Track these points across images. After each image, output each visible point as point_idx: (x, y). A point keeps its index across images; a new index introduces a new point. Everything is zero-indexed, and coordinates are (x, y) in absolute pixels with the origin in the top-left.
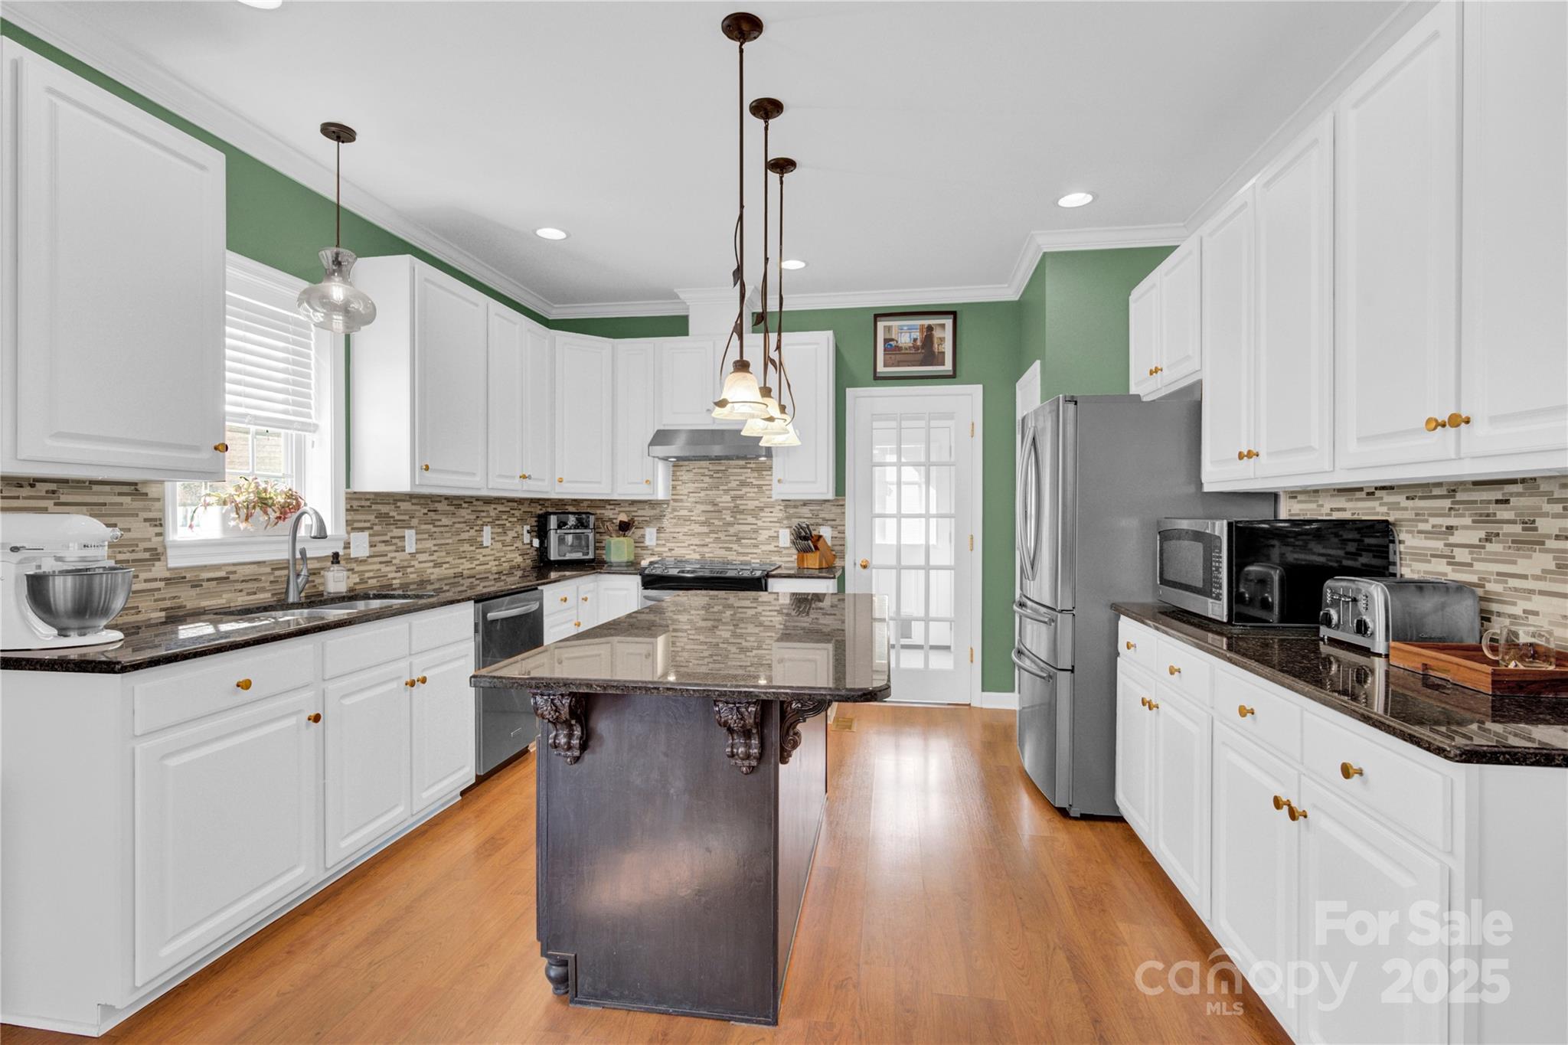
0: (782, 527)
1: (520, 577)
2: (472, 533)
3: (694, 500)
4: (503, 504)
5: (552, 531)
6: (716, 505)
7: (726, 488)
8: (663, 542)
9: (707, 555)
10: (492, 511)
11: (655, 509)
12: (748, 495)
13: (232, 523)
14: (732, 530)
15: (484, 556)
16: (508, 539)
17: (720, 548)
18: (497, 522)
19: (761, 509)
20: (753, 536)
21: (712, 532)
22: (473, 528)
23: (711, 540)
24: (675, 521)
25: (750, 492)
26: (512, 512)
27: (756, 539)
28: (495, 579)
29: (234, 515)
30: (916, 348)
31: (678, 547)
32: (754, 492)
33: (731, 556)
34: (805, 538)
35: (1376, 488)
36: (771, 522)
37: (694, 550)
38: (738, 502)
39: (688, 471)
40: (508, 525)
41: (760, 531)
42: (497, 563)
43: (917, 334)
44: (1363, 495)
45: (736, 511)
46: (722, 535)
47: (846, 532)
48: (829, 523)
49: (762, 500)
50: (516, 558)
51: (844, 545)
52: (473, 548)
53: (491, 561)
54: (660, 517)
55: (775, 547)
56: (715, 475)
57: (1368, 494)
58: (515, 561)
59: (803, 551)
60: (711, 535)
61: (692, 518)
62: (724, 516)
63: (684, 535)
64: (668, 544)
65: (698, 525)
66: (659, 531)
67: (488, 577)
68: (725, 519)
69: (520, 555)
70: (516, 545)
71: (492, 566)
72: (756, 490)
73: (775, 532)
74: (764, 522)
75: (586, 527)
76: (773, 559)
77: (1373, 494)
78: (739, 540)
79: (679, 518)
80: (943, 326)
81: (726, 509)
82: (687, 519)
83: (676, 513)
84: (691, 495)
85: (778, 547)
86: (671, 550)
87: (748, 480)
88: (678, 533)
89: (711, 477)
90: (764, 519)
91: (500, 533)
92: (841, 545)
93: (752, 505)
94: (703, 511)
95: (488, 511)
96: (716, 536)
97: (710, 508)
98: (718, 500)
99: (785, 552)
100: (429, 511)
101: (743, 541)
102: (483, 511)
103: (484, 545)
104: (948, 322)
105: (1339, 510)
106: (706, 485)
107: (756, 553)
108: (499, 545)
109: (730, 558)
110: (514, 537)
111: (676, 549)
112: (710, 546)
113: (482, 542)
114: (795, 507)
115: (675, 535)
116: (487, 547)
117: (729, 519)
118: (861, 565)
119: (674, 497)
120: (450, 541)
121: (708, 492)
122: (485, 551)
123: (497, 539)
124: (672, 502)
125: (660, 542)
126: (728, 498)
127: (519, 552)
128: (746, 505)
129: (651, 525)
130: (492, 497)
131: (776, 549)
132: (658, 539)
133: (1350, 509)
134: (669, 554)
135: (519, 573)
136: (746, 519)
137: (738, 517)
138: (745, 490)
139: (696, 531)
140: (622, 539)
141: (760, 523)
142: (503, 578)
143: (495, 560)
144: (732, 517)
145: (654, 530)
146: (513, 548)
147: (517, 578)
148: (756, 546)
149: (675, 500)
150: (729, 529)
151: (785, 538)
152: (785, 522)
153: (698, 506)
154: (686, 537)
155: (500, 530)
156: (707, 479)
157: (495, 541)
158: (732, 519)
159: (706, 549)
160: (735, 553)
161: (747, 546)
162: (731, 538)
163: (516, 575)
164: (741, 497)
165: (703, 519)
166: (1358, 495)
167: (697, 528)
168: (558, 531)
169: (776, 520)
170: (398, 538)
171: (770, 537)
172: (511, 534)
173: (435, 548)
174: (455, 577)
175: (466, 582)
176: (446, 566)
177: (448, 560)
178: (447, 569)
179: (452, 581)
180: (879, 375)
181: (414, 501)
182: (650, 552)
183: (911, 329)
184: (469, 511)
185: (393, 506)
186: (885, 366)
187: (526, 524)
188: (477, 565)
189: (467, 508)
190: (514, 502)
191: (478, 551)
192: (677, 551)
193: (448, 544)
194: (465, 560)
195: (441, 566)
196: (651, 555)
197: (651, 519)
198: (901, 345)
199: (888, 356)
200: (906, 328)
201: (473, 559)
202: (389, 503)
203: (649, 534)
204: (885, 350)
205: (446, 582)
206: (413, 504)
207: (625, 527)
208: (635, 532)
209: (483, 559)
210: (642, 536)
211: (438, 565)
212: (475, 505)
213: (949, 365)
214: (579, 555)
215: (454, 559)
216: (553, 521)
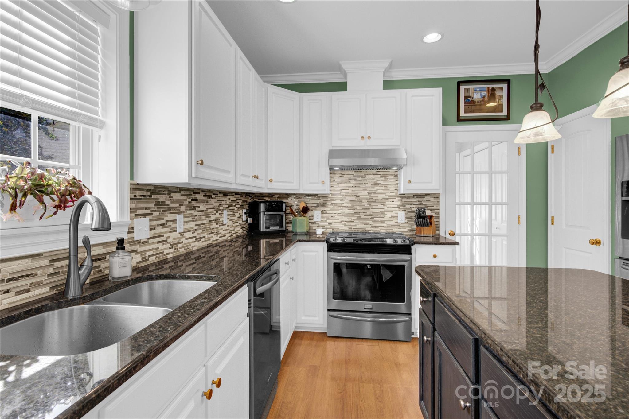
0: (399, 211)
1: (241, 242)
2: (218, 215)
3: (344, 194)
4: (233, 196)
5: (261, 213)
6: (358, 197)
7: (364, 186)
8: (325, 219)
9: (353, 227)
10: (228, 200)
11: (320, 199)
12: (378, 191)
14: (368, 212)
15: (223, 231)
16: (235, 218)
17: (361, 223)
18: (231, 208)
19: (387, 199)
20: (382, 216)
21: (356, 213)
22: (218, 212)
23: (355, 218)
24: (332, 206)
25: (380, 189)
26: (238, 201)
27: (384, 218)
28: (229, 245)
30: (484, 101)
31: (334, 222)
32: (382, 189)
33: (368, 228)
34: (423, 217)
36: (392, 207)
37: (345, 224)
38: (372, 195)
39: (340, 176)
40: (236, 209)
41: (386, 213)
42: (230, 235)
43: (485, 93)
45: (371, 201)
46: (362, 215)
47: (440, 213)
48: (429, 208)
49: (387, 194)
50: (239, 230)
51: (439, 222)
52: (218, 226)
53: (227, 233)
54: (323, 205)
55: (396, 222)
56: (357, 179)
58: (239, 232)
59: (419, 225)
60: (356, 215)
61: (343, 205)
62: (363, 204)
63: (338, 215)
64: (328, 221)
65: (347, 209)
66: (323, 212)
67: (226, 245)
68: (364, 205)
69: (241, 228)
70: (239, 222)
71: (228, 237)
72: (383, 188)
73: (395, 213)
74: (388, 207)
75: (282, 211)
76: (395, 230)
78: (372, 218)
79: (335, 204)
81: (365, 199)
82: (340, 206)
83: (333, 202)
84: (343, 191)
85: (397, 222)
86: (330, 224)
87: (378, 182)
88: (335, 214)
89: (355, 180)
90: (388, 206)
91: (232, 215)
92: (437, 221)
93: (381, 197)
94: (350, 201)
95: (226, 201)
96: (358, 215)
97: (354, 199)
98: (360, 194)
99: (401, 225)
100: (192, 200)
101: (375, 219)
102: (223, 201)
103: (224, 223)
104: (505, 86)
106: (352, 185)
107: (384, 226)
108: (231, 223)
109: (367, 229)
110: (238, 217)
111: (333, 223)
112: (354, 222)
113: (222, 221)
114: (408, 198)
115: (333, 215)
116: (226, 224)
117: (366, 205)
118: (449, 234)
119: (332, 192)
120: (204, 222)
121: (353, 189)
122: (224, 227)
123: (230, 218)
124: (330, 195)
125: (323, 219)
126: (365, 193)
127: (241, 227)
128: (378, 197)
129: (318, 209)
130: (227, 191)
131: (396, 224)
132: (322, 217)
134: (329, 227)
135: (241, 240)
136: (377, 206)
137: (372, 204)
138: (376, 188)
139: (345, 213)
140: (303, 218)
141: (386, 208)
142: (233, 244)
143: (229, 233)
144: (368, 204)
145: (320, 212)
146: (238, 224)
147: (240, 243)
148: (383, 222)
149: (332, 194)
150: (366, 211)
151: (402, 217)
152: (401, 207)
153: (347, 198)
154: (340, 217)
155: (232, 213)
156: (352, 181)
157: (229, 220)
158: (368, 205)
159: (352, 224)
160: (370, 226)
161: (377, 222)
162: (368, 217)
163: (239, 242)
164: (374, 192)
165: (350, 205)
167: (346, 211)
168: (266, 213)
169: (396, 206)
170: (171, 221)
171: (392, 216)
172: (237, 215)
173: (196, 227)
174: (208, 247)
175: (214, 250)
176: (202, 240)
177: (203, 235)
178: (203, 242)
179: (206, 250)
180: (461, 118)
181: (183, 192)
182: (317, 225)
183: (481, 90)
184: (216, 200)
185: (168, 196)
186: (465, 112)
187: (244, 209)
188: (220, 237)
189: (215, 198)
190: (239, 194)
191: (221, 227)
192: (334, 225)
193: (204, 224)
194: (213, 234)
195: (200, 240)
196: (317, 227)
197: (318, 205)
198: (475, 100)
199: (466, 107)
200: (478, 90)
201: (217, 233)
202: (165, 194)
203: (317, 215)
204: (465, 103)
205: (203, 251)
206: (182, 195)
207: (305, 210)
208: (309, 214)
209: (223, 233)
210: (313, 216)
211: (198, 239)
212: (219, 197)
213: (505, 113)
214: (277, 228)
215: (207, 234)
216: (262, 207)
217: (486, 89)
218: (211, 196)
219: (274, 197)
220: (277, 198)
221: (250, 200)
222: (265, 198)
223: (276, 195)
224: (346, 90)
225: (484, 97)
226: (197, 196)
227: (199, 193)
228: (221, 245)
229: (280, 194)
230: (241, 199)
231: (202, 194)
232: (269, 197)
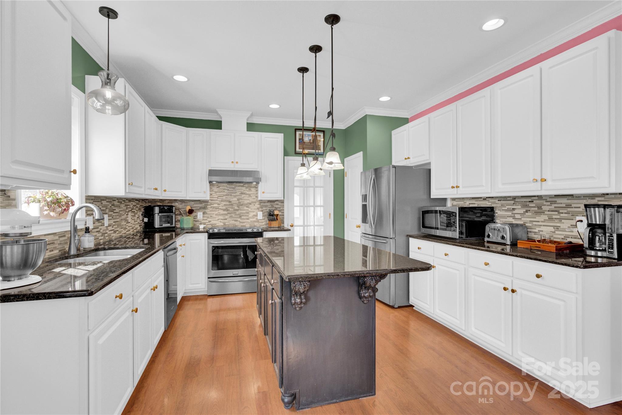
0: (259, 211)
1: (139, 236)
2: (125, 216)
3: (220, 200)
4: (134, 201)
5: (156, 214)
6: (230, 202)
7: (235, 195)
8: (206, 218)
9: (226, 223)
10: (131, 204)
11: (202, 204)
12: (245, 198)
13: (46, 213)
14: (238, 213)
15: (129, 227)
16: (136, 218)
17: (232, 220)
18: (133, 210)
19: (250, 204)
20: (247, 215)
21: (228, 213)
22: (125, 214)
23: (228, 217)
24: (211, 209)
25: (245, 197)
26: (137, 205)
27: (248, 216)
28: (132, 238)
29: (46, 208)
30: (310, 142)
31: (213, 220)
32: (247, 197)
33: (237, 223)
34: (272, 215)
35: (487, 198)
36: (254, 209)
37: (221, 221)
38: (240, 201)
39: (217, 187)
40: (136, 212)
41: (250, 213)
42: (132, 230)
43: (311, 138)
44: (482, 199)
45: (240, 205)
46: (233, 215)
47: (285, 212)
48: (278, 209)
49: (250, 200)
50: (138, 227)
51: (284, 218)
52: (125, 223)
53: (130, 229)
54: (205, 208)
55: (256, 219)
56: (230, 190)
57: (484, 199)
58: (138, 229)
59: (270, 220)
60: (228, 215)
61: (220, 208)
62: (234, 207)
63: (215, 215)
64: (208, 219)
65: (222, 211)
66: (204, 213)
67: (130, 237)
68: (234, 208)
69: (139, 226)
70: (138, 221)
71: (131, 232)
72: (248, 196)
73: (256, 213)
74: (251, 209)
75: (172, 212)
76: (255, 224)
77: (486, 199)
78: (240, 217)
79: (214, 207)
80: (320, 136)
81: (235, 203)
82: (217, 208)
83: (212, 206)
84: (219, 198)
85: (257, 219)
86: (209, 222)
87: (244, 192)
88: (213, 214)
89: (228, 190)
90: (251, 208)
91: (134, 215)
92: (282, 218)
93: (246, 202)
94: (224, 205)
95: (130, 205)
96: (230, 215)
97: (228, 203)
98: (231, 200)
99: (260, 221)
100: (112, 205)
101: (242, 217)
102: (128, 205)
103: (129, 222)
104: (322, 134)
105: (472, 204)
106: (226, 194)
107: (248, 222)
108: (133, 222)
109: (237, 224)
110: (137, 218)
111: (212, 221)
112: (228, 219)
113: (128, 220)
114: (264, 203)
115: (211, 215)
116: (130, 222)
117: (236, 208)
118: (290, 226)
119: (211, 199)
120: (118, 220)
121: (227, 197)
122: (129, 225)
123: (133, 218)
124: (210, 201)
125: (205, 218)
126: (236, 199)
127: (139, 225)
128: (244, 202)
129: (200, 211)
130: (130, 198)
131: (256, 220)
132: (203, 217)
133: (477, 204)
134: (209, 224)
135: (139, 235)
136: (244, 208)
137: (240, 207)
138: (243, 196)
139: (221, 213)
140: (189, 217)
141: (250, 210)
142: (134, 237)
143: (132, 229)
144: (237, 207)
145: (202, 213)
146: (137, 223)
147: (138, 237)
148: (248, 219)
149: (211, 200)
150: (236, 212)
151: (260, 215)
152: (260, 209)
153: (222, 203)
154: (217, 216)
155: (133, 214)
156: (226, 191)
157: (132, 220)
158: (238, 208)
159: (226, 221)
160: (239, 222)
161: (244, 219)
162: (237, 216)
163: (138, 236)
164: (241, 199)
165: (224, 208)
166: (480, 199)
167: (222, 212)
168: (160, 214)
169: (256, 208)
171: (254, 215)
172: (137, 216)
173: (114, 224)
174: (120, 238)
175: (123, 240)
176: (117, 232)
177: (118, 229)
178: (117, 234)
179: (119, 239)
180: (297, 152)
181: (107, 200)
182: (200, 223)
183: (309, 135)
184: (124, 205)
185: (100, 203)
186: (299, 149)
187: (141, 211)
188: (127, 231)
189: (124, 204)
190: (138, 200)
191: (127, 224)
192: (213, 222)
193: (118, 221)
194: (123, 229)
195: (116, 233)
196: (200, 224)
197: (201, 208)
198: (305, 141)
199: (300, 145)
200: (307, 135)
201: (125, 228)
202: (99, 201)
203: (200, 215)
204: (299, 143)
205: (117, 240)
206: (107, 202)
207: (191, 212)
208: (194, 214)
209: (128, 228)
210: (197, 216)
211: (115, 232)
212: (126, 202)
213: (322, 151)
214: (169, 225)
215: (120, 229)
216: (157, 210)
217: (311, 135)
218: (122, 202)
219: (165, 202)
220: (168, 203)
221: (145, 204)
222: (157, 203)
223: (166, 201)
224: (221, 129)
225: (310, 140)
226: (114, 202)
227: (115, 200)
228: (127, 237)
229: (170, 200)
230: (139, 204)
231: (117, 201)
232: (160, 202)
